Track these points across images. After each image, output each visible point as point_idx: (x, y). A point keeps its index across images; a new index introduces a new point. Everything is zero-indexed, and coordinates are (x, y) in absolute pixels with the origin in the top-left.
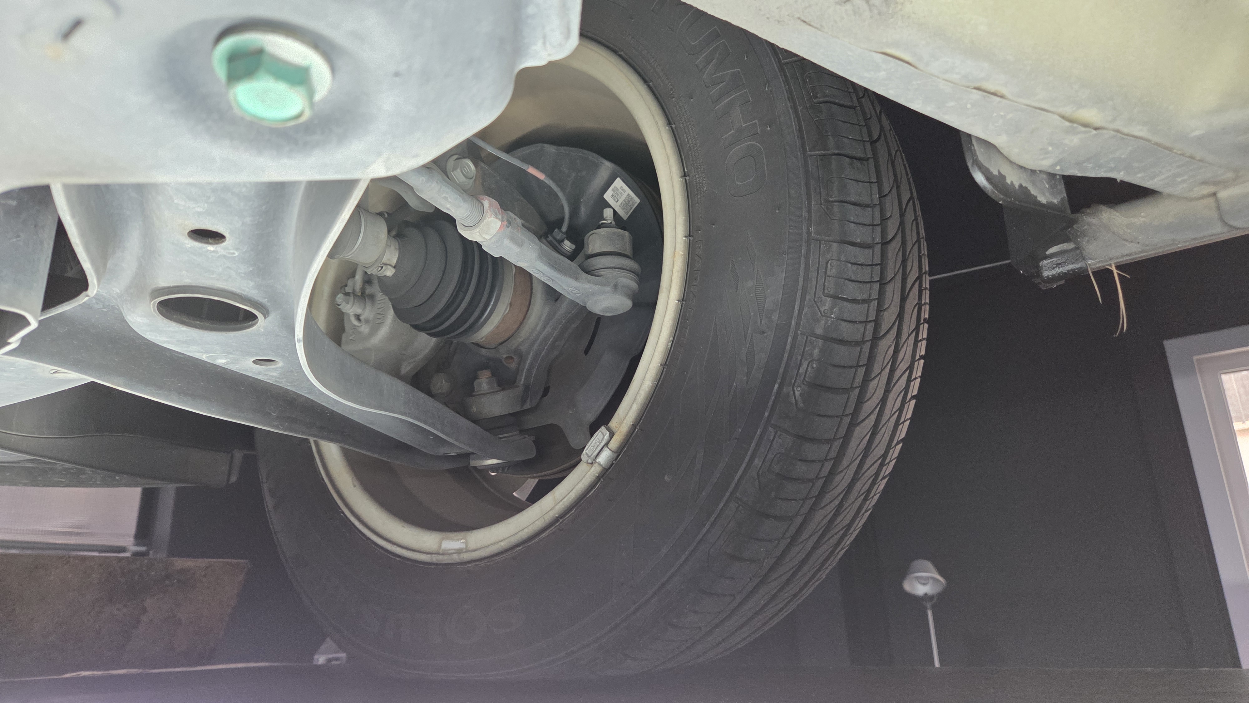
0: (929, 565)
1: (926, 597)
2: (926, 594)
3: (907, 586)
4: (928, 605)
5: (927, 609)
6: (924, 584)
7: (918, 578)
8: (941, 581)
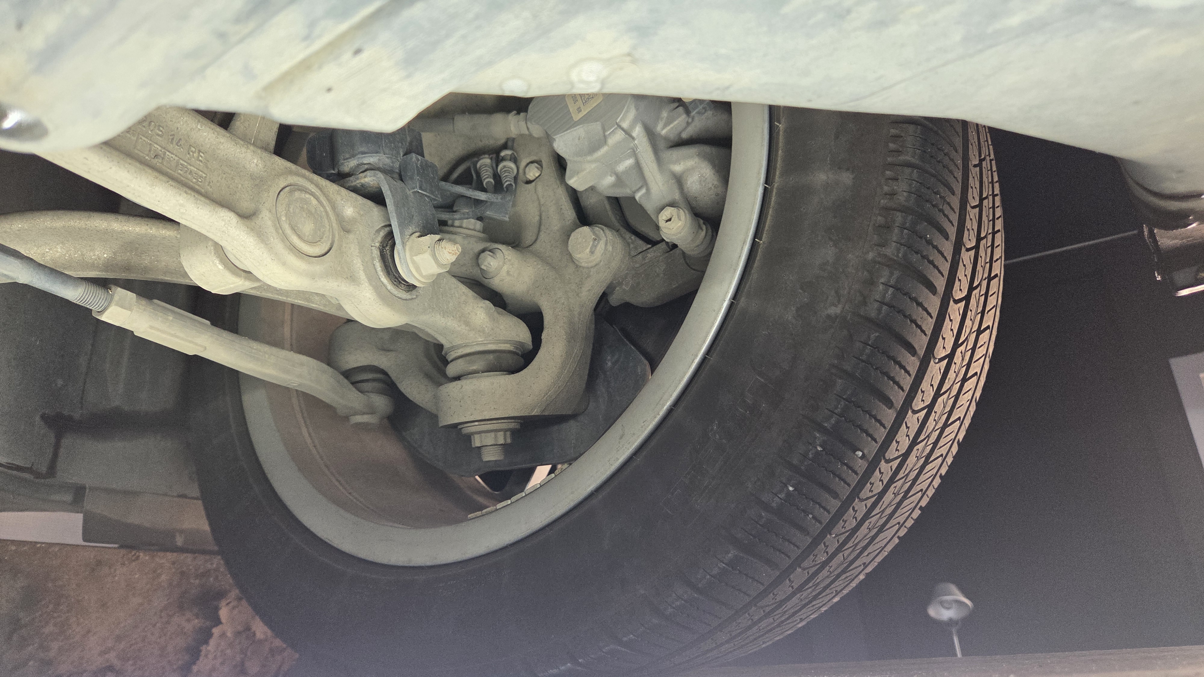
0: (953, 588)
1: (951, 622)
2: (951, 620)
3: (932, 612)
4: (954, 630)
5: (951, 634)
6: (948, 608)
7: (942, 603)
8: (967, 605)
